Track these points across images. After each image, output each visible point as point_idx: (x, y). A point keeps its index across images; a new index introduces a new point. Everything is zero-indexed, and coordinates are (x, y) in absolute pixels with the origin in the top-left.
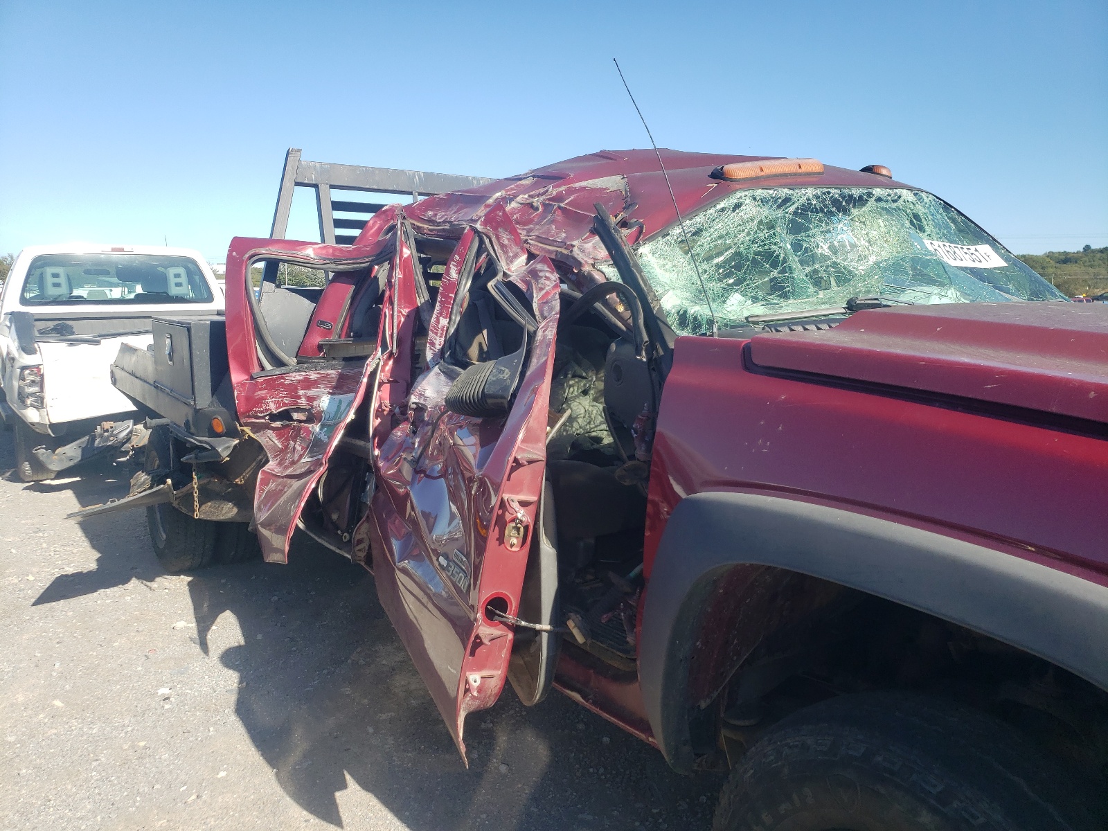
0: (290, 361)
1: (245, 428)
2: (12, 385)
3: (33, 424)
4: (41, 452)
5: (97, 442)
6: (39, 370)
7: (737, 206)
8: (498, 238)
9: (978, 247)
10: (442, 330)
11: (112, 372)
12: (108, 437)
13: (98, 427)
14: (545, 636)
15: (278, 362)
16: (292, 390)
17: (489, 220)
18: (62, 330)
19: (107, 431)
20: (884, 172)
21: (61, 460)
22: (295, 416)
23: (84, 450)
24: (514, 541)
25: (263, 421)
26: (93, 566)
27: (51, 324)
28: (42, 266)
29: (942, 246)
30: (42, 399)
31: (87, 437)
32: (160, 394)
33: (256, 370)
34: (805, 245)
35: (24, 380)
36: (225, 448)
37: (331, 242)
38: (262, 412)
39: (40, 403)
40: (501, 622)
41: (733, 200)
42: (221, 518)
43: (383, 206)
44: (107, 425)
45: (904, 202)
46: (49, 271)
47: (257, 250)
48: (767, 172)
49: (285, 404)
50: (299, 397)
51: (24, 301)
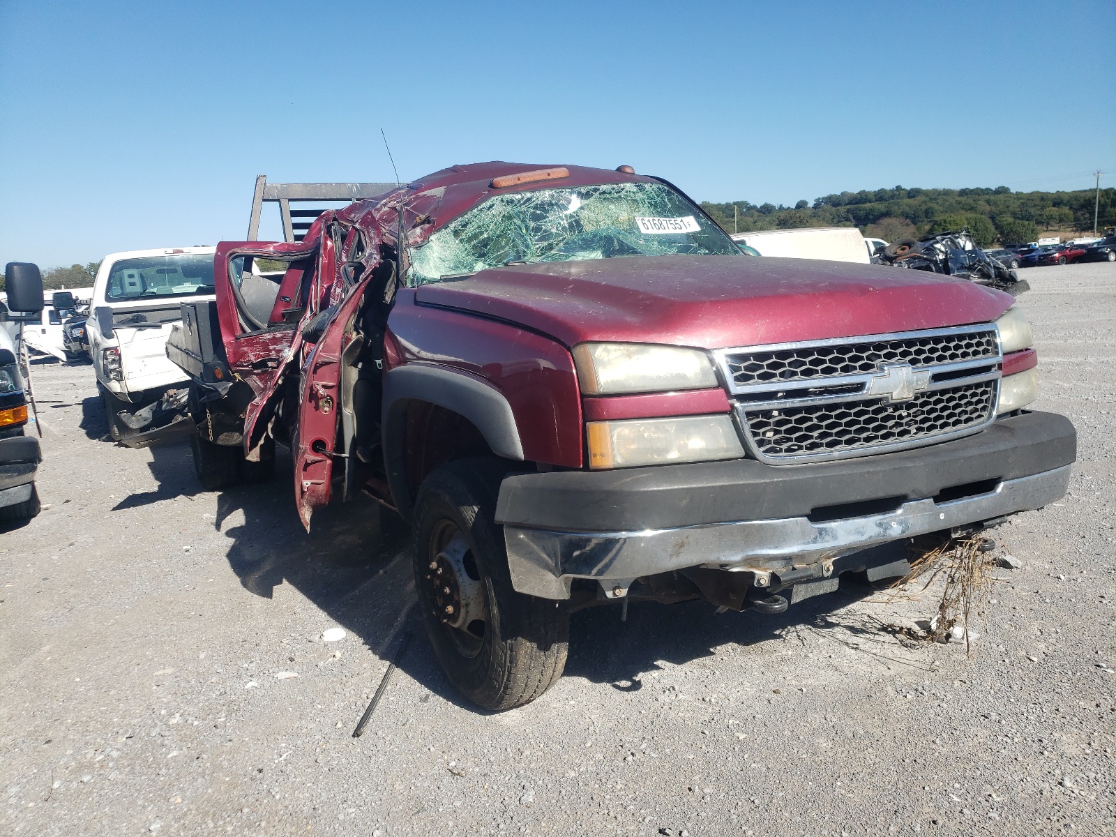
0: (263, 326)
1: (236, 374)
2: (99, 363)
3: (116, 393)
4: (124, 415)
5: (164, 406)
6: (117, 351)
7: (491, 206)
8: (368, 233)
9: (684, 219)
10: (338, 296)
11: (167, 348)
12: (173, 401)
13: (165, 394)
14: (347, 460)
15: (254, 327)
16: (265, 346)
17: (364, 221)
18: (137, 320)
19: (172, 396)
20: (628, 170)
21: (138, 421)
22: (270, 364)
23: (154, 413)
24: (327, 409)
25: (247, 368)
26: (156, 489)
27: (129, 316)
28: (121, 270)
29: (651, 221)
30: (121, 373)
31: (155, 403)
32: (189, 358)
33: (239, 333)
34: (544, 228)
35: (107, 359)
36: (224, 388)
37: (291, 241)
38: (245, 362)
39: (120, 377)
40: (323, 454)
41: (489, 203)
42: (233, 443)
43: (323, 211)
44: (171, 392)
45: (627, 192)
46: (126, 272)
47: (235, 250)
48: (523, 180)
49: (262, 356)
50: (270, 351)
51: (108, 299)
